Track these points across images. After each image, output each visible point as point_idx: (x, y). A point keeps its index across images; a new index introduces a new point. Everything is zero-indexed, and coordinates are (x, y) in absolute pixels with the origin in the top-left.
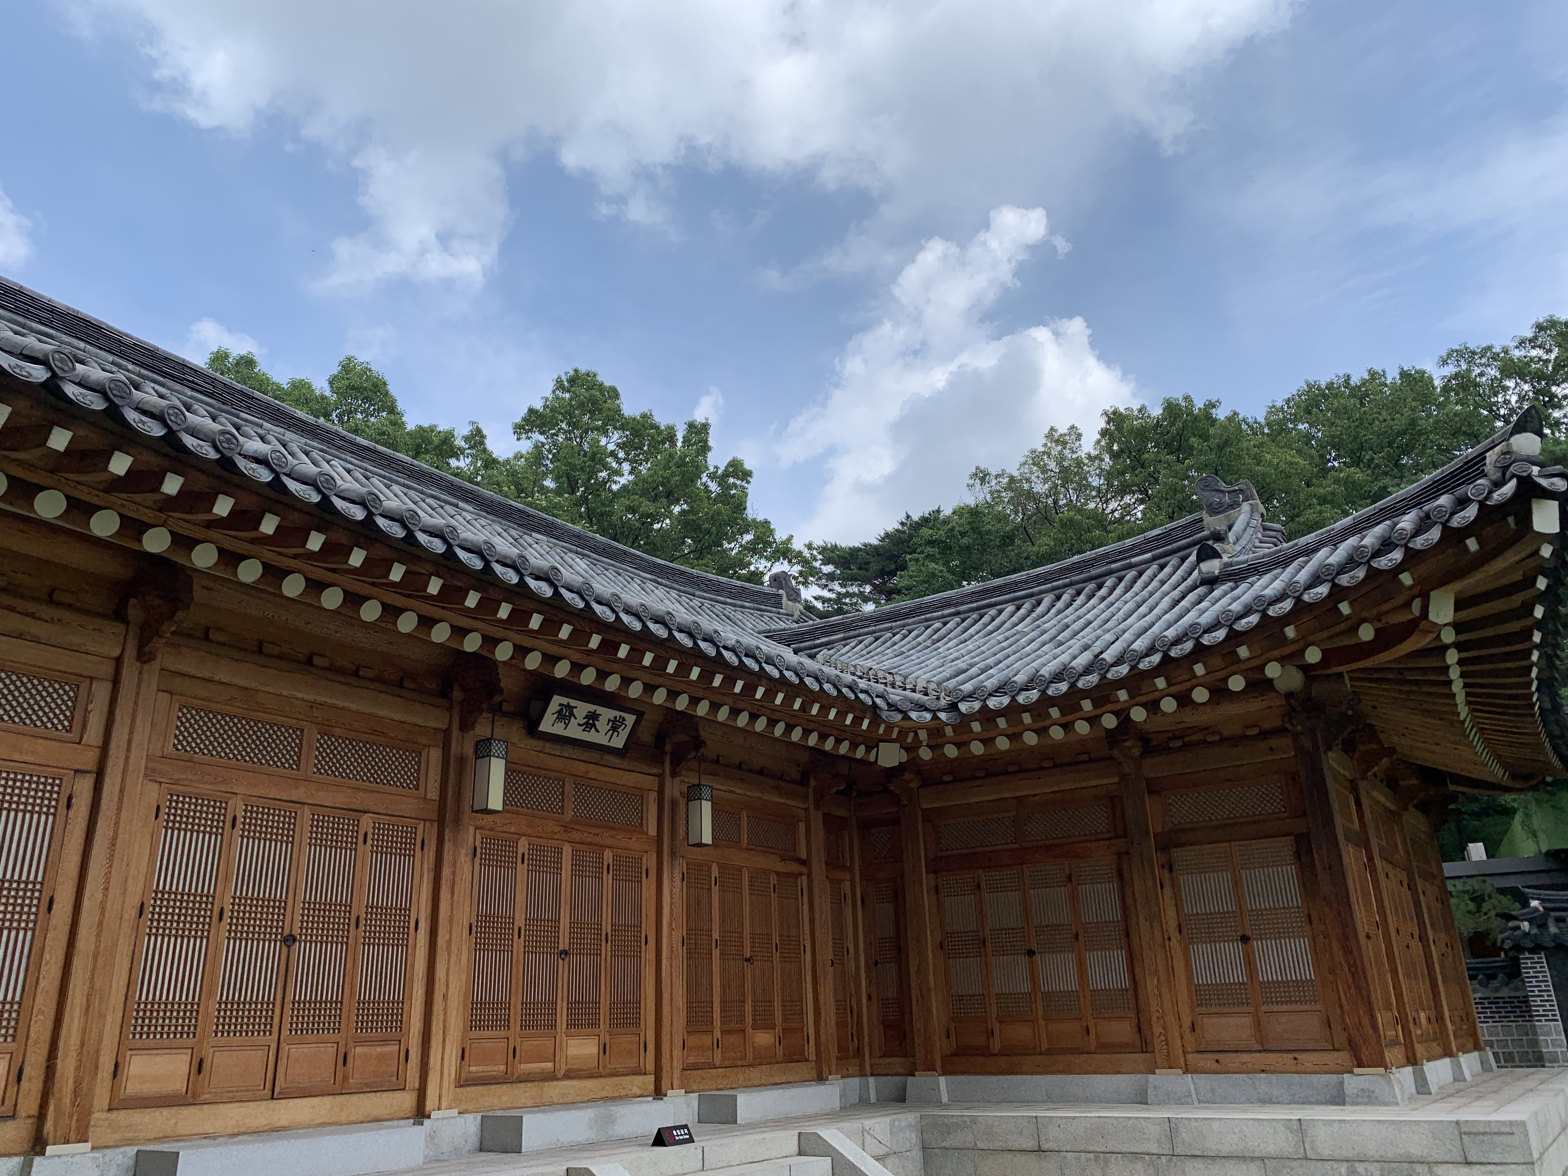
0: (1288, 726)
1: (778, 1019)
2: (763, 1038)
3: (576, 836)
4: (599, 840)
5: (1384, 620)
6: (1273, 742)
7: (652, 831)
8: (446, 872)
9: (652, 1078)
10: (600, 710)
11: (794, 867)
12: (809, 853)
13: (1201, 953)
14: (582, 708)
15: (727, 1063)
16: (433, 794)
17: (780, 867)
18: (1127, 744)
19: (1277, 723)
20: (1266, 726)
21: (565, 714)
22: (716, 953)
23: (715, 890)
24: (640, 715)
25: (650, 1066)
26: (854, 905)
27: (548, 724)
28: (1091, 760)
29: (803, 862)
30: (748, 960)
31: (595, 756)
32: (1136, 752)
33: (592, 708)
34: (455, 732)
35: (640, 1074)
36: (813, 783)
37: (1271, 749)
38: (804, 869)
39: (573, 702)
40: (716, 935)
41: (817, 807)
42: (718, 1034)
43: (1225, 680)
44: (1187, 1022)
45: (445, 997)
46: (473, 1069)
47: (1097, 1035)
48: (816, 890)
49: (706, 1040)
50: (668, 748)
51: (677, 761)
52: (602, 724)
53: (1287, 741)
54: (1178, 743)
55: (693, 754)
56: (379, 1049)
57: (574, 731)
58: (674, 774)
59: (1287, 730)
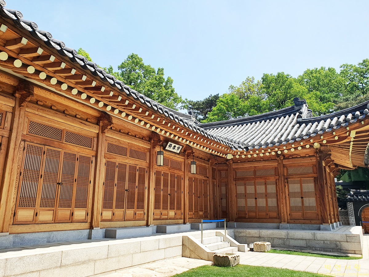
0: (315, 155)
1: (203, 210)
2: (201, 213)
3: (171, 171)
4: (174, 172)
5: (340, 136)
6: (311, 158)
7: (183, 170)
8: (151, 177)
9: (183, 220)
10: (176, 145)
11: (206, 178)
12: (209, 176)
13: (292, 200)
14: (173, 145)
15: (195, 218)
16: (148, 162)
17: (204, 178)
18: (281, 157)
19: (313, 154)
20: (310, 155)
21: (170, 146)
22: (193, 195)
23: (193, 182)
24: (183, 146)
25: (183, 218)
26: (217, 186)
27: (167, 148)
28: (272, 160)
29: (208, 178)
30: (199, 197)
31: (174, 155)
32: (282, 159)
33: (175, 145)
34: (152, 149)
35: (181, 219)
36: (210, 161)
37: (311, 160)
38: (208, 179)
39: (172, 144)
40: (193, 192)
41: (211, 166)
42: (194, 212)
43: (306, 145)
44: (288, 213)
45: (151, 203)
46: (155, 217)
47: (269, 215)
48: (210, 184)
49: (192, 213)
50: (186, 153)
51: (188, 156)
52: (176, 148)
53: (314, 158)
54: (291, 157)
55: (192, 155)
56: (140, 212)
57: (171, 149)
58: (187, 158)
59: (315, 156)
